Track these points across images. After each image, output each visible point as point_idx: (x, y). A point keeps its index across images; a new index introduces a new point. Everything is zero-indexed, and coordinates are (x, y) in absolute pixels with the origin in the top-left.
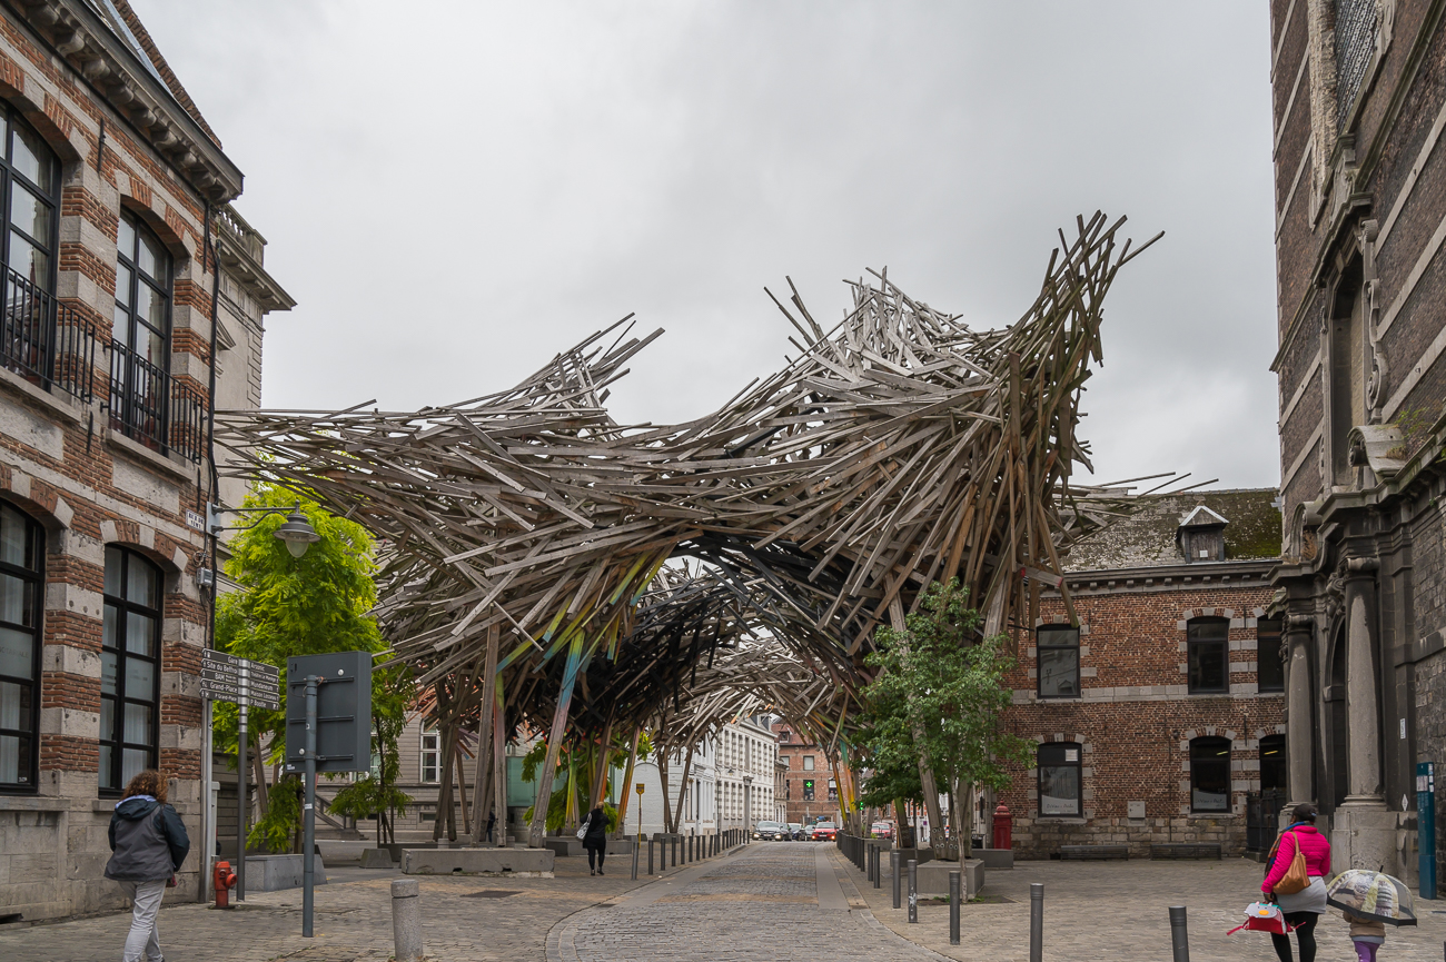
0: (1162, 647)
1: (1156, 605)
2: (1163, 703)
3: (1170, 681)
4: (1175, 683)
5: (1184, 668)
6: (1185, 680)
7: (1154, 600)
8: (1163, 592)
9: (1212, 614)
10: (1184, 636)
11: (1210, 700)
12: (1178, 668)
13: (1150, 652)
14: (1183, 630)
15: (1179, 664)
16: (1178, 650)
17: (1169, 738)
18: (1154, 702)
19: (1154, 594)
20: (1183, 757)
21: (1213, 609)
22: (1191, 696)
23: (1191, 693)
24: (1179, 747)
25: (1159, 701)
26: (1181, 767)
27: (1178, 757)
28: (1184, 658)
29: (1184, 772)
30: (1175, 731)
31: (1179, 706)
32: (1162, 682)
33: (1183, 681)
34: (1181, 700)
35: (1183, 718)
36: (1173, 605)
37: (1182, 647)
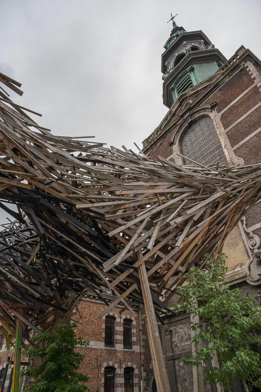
0: (98, 325)
1: (97, 308)
2: (97, 349)
4: (101, 341)
5: (104, 335)
7: (97, 305)
8: (100, 303)
9: (112, 315)
10: (104, 322)
11: (110, 350)
13: (94, 326)
14: (104, 320)
15: (103, 333)
16: (103, 327)
17: (98, 366)
18: (95, 348)
19: (97, 303)
20: (102, 376)
21: (112, 313)
22: (105, 348)
23: (105, 346)
24: (101, 371)
25: (96, 348)
26: (101, 381)
27: (101, 376)
28: (104, 331)
29: (102, 383)
30: (100, 363)
31: (102, 351)
32: (97, 340)
33: (104, 341)
34: (102, 349)
35: (103, 357)
36: (102, 309)
37: (104, 326)
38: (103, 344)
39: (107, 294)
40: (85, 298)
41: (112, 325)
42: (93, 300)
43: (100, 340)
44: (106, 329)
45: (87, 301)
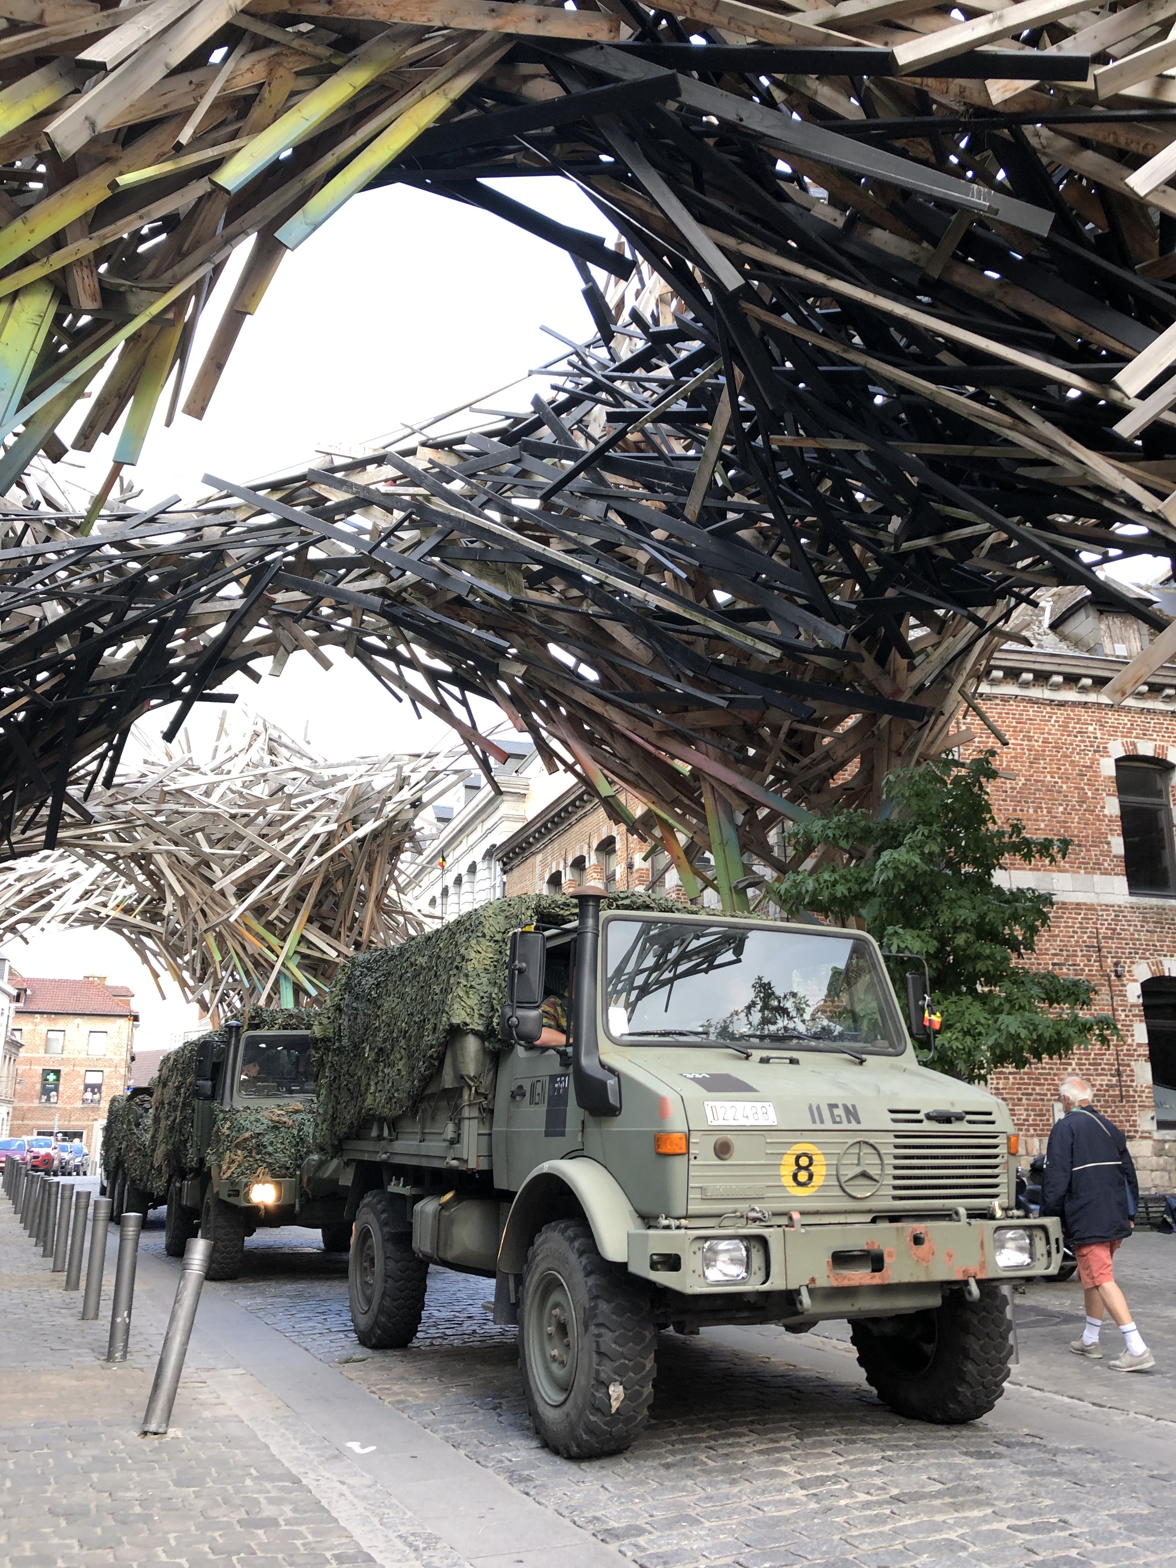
0: (1081, 802)
1: (1065, 726)
2: (1091, 908)
3: (1097, 868)
4: (1105, 873)
5: (1118, 845)
6: (1121, 869)
7: (1061, 714)
8: (1075, 704)
9: (1150, 753)
10: (1113, 787)
11: (1161, 908)
12: (1108, 843)
13: (1061, 809)
14: (1110, 777)
15: (1110, 838)
16: (1106, 812)
17: (1109, 976)
18: (1077, 904)
19: (1062, 704)
20: (1134, 1016)
21: (1152, 744)
22: (1134, 899)
23: (1131, 894)
24: (1125, 996)
25: (1085, 904)
26: (1132, 1035)
27: (1126, 1016)
28: (1117, 826)
29: (1139, 1045)
30: (1116, 964)
31: (1116, 916)
32: (1085, 868)
33: (1119, 870)
34: (1120, 906)
35: (1125, 939)
36: (1091, 728)
37: (1112, 807)
38: (1121, 883)
39: (1107, 655)
40: (994, 682)
41: (1156, 800)
42: (1036, 692)
43: (1099, 869)
44: (1123, 817)
45: (1005, 699)
